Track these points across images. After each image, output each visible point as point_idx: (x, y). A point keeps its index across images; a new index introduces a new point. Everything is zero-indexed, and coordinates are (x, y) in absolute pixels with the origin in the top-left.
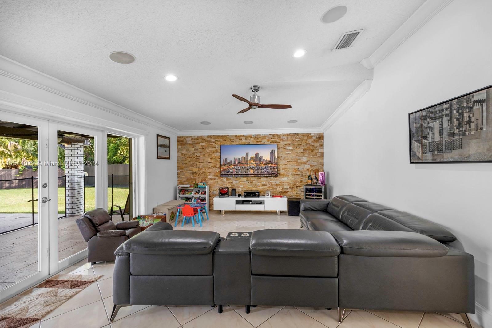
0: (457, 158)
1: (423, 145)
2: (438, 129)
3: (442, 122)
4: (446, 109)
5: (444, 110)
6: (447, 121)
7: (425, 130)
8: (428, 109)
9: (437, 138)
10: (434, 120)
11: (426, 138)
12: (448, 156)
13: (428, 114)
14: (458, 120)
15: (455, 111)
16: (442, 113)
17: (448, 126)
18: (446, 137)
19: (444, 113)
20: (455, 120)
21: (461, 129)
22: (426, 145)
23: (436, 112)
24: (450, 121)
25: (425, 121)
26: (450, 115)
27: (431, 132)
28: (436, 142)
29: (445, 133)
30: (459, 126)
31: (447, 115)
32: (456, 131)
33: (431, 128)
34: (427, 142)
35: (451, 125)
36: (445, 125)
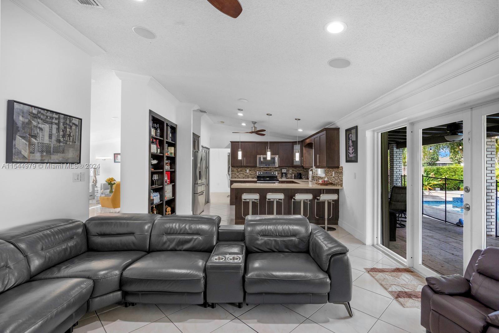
0: (61, 160)
1: (30, 144)
2: (48, 133)
3: (52, 127)
4: (56, 119)
5: (54, 118)
6: (56, 129)
7: (35, 129)
8: (40, 110)
9: (46, 140)
10: (45, 122)
11: (35, 137)
12: (55, 157)
13: (39, 115)
14: (63, 131)
15: (62, 124)
16: (52, 120)
17: (56, 133)
18: (54, 142)
19: (54, 121)
20: (61, 130)
21: (64, 139)
22: (35, 145)
23: (47, 117)
24: (58, 129)
25: (35, 119)
26: (58, 124)
27: (41, 133)
28: (45, 144)
29: (54, 138)
30: (64, 136)
31: (56, 124)
32: (62, 140)
33: (41, 129)
34: (36, 141)
35: (59, 133)
36: (54, 131)
